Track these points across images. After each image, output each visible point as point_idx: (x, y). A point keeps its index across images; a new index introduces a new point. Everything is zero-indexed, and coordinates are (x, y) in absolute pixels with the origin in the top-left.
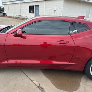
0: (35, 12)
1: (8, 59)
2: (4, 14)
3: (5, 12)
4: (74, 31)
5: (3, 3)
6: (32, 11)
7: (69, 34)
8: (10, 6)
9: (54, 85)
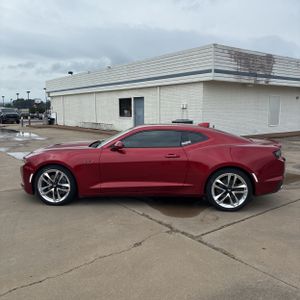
0: (135, 113)
1: (102, 182)
2: (51, 121)
3: (53, 116)
4: (187, 143)
5: (49, 93)
6: (126, 112)
7: (181, 146)
8: (67, 99)
9: (164, 213)
